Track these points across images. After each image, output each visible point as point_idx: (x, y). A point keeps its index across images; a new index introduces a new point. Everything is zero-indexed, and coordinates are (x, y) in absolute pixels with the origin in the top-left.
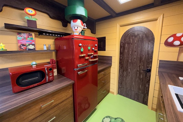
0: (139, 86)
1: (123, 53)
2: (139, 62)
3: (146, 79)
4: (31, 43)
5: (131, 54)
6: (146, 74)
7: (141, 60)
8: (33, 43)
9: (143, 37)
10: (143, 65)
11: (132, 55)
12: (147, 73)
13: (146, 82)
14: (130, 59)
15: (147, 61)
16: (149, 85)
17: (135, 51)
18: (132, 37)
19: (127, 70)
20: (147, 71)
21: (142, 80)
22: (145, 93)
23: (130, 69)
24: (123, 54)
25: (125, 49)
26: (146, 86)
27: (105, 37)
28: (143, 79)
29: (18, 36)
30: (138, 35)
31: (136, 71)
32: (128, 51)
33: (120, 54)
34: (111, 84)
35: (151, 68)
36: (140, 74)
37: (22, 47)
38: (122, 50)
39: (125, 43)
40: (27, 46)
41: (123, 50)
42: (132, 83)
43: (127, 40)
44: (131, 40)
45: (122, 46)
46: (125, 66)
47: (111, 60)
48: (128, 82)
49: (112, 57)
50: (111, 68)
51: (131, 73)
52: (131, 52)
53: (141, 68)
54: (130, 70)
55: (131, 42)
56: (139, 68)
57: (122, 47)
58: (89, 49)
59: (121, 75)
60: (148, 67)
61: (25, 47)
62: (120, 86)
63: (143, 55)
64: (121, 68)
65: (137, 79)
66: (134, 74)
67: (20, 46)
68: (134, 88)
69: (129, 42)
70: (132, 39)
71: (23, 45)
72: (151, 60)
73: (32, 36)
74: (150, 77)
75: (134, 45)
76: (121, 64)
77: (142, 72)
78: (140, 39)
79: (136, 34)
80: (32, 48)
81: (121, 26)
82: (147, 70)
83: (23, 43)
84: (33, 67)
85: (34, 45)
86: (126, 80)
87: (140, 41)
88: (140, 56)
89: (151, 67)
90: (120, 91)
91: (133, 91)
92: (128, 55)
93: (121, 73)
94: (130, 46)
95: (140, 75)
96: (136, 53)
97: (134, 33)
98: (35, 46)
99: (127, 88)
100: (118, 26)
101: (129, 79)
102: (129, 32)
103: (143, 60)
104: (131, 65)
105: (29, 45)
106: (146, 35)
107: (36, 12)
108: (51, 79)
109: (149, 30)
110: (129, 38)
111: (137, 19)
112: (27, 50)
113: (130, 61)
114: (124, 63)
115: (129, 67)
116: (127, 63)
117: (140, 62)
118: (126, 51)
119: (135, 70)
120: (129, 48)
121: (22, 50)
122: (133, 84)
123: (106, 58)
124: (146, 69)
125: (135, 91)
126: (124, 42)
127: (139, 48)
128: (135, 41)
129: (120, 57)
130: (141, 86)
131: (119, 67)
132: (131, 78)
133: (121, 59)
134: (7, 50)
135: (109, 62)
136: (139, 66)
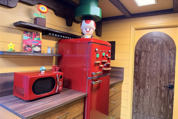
0: (160, 109)
1: (138, 64)
2: (159, 75)
3: (169, 99)
4: (37, 44)
5: (148, 65)
6: (168, 92)
7: (161, 74)
8: (40, 44)
9: (163, 44)
10: (164, 80)
11: (150, 67)
12: (170, 90)
13: (169, 102)
14: (148, 71)
15: (169, 75)
16: (172, 106)
17: (154, 62)
18: (149, 44)
19: (144, 87)
20: (169, 88)
21: (163, 100)
22: (168, 117)
23: (148, 85)
24: (139, 66)
25: (142, 58)
26: (169, 108)
27: (115, 42)
28: (164, 98)
29: (24, 35)
30: (157, 42)
31: (156, 88)
32: (146, 62)
33: (134, 65)
34: (121, 108)
35: (174, 84)
36: (161, 91)
37: (27, 49)
38: (137, 59)
39: (141, 51)
40: (33, 47)
41: (139, 60)
42: (152, 104)
43: (144, 47)
44: (149, 48)
45: (138, 54)
46: (141, 81)
47: (122, 73)
48: (146, 104)
49: (123, 68)
50: (123, 84)
51: (149, 91)
52: (149, 63)
53: (163, 84)
54: (148, 87)
55: (149, 50)
56: (160, 83)
57: (137, 56)
58: (103, 55)
59: (136, 94)
60: (170, 82)
61: (30, 48)
62: (135, 111)
63: (164, 67)
64: (136, 84)
65: (158, 99)
66: (154, 92)
67: (25, 47)
68: (153, 111)
69: (146, 50)
70: (150, 46)
71: (29, 46)
72: (173, 73)
73: (40, 36)
74: (173, 95)
75: (152, 54)
76: (136, 79)
77: (163, 89)
78: (159, 47)
79: (155, 40)
80: (38, 51)
81: (136, 30)
82: (170, 85)
83: (28, 44)
84: (41, 73)
85: (40, 46)
86: (143, 101)
87: (159, 50)
88: (160, 68)
89: (174, 82)
90: (135, 117)
91: (153, 116)
92: (146, 66)
93: (135, 91)
94: (148, 55)
95: (161, 93)
96: (155, 64)
97: (152, 40)
98: (41, 48)
99: (145, 112)
100: (133, 29)
101: (147, 98)
102: (146, 37)
103: (164, 73)
104: (150, 79)
105: (35, 46)
106: (166, 42)
107: (48, 10)
108: (61, 90)
109: (169, 37)
110: (147, 45)
111: (155, 23)
112: (32, 52)
113: (148, 74)
114: (140, 77)
115: (147, 83)
116: (144, 77)
117: (161, 76)
118: (143, 61)
119: (154, 87)
120: (146, 58)
121: (26, 52)
122: (153, 106)
123: (116, 70)
124: (168, 85)
125: (155, 117)
126: (139, 50)
127: (158, 58)
128: (154, 50)
129: (135, 68)
130: (162, 109)
131: (134, 82)
132: (150, 98)
133: (136, 72)
134: (15, 51)
135: (120, 75)
136: (160, 81)
